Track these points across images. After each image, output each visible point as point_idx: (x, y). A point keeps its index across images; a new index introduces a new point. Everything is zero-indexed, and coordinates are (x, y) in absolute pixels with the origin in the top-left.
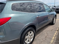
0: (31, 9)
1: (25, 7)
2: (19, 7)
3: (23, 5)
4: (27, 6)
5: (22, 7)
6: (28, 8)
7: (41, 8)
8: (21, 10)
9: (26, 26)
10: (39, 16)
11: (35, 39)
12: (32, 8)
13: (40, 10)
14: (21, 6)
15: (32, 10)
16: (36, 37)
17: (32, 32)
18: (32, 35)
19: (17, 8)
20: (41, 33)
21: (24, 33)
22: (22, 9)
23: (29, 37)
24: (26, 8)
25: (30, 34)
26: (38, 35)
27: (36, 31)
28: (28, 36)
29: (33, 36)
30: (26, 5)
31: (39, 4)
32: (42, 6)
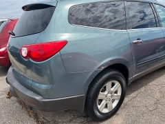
0: (115, 18)
1: (97, 13)
2: (82, 15)
3: (93, 9)
4: (103, 12)
5: (90, 15)
6: (106, 17)
7: (146, 15)
8: (87, 22)
9: (102, 66)
10: (138, 39)
11: (122, 105)
12: (117, 16)
13: (142, 23)
14: (88, 11)
15: (118, 21)
16: (126, 100)
17: (117, 84)
18: (116, 92)
19: (77, 18)
20: (143, 89)
21: (96, 84)
22: (91, 21)
23: (109, 95)
24: (99, 17)
25: (112, 89)
26: (133, 95)
27: (129, 83)
28: (106, 93)
29: (119, 93)
30: (101, 9)
31: (140, 5)
32: (148, 11)
